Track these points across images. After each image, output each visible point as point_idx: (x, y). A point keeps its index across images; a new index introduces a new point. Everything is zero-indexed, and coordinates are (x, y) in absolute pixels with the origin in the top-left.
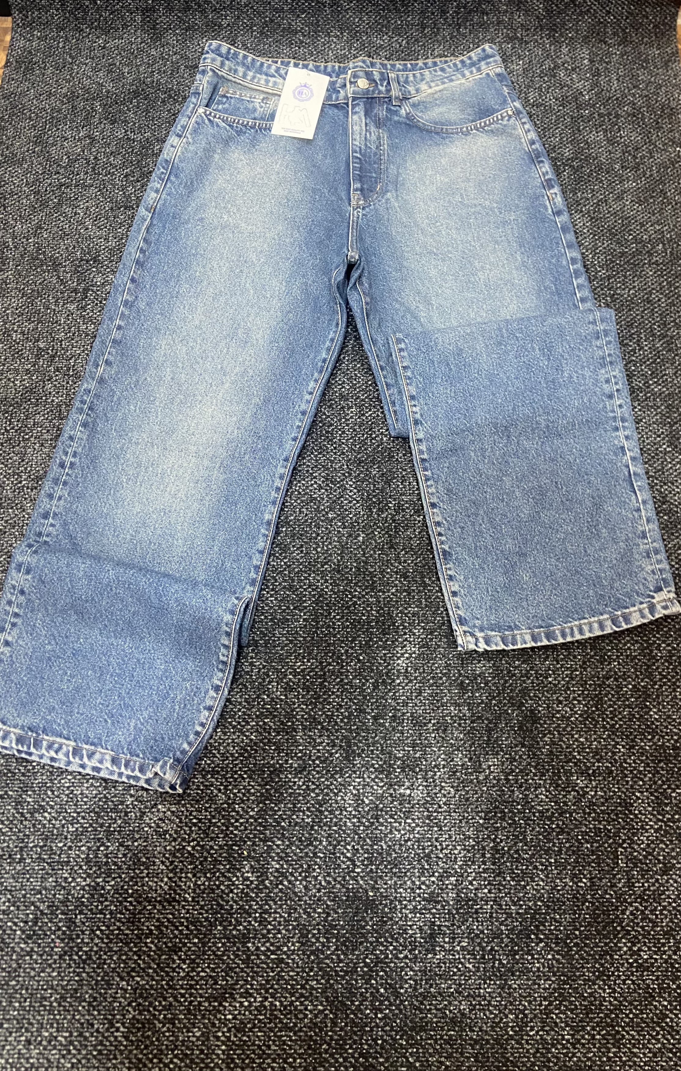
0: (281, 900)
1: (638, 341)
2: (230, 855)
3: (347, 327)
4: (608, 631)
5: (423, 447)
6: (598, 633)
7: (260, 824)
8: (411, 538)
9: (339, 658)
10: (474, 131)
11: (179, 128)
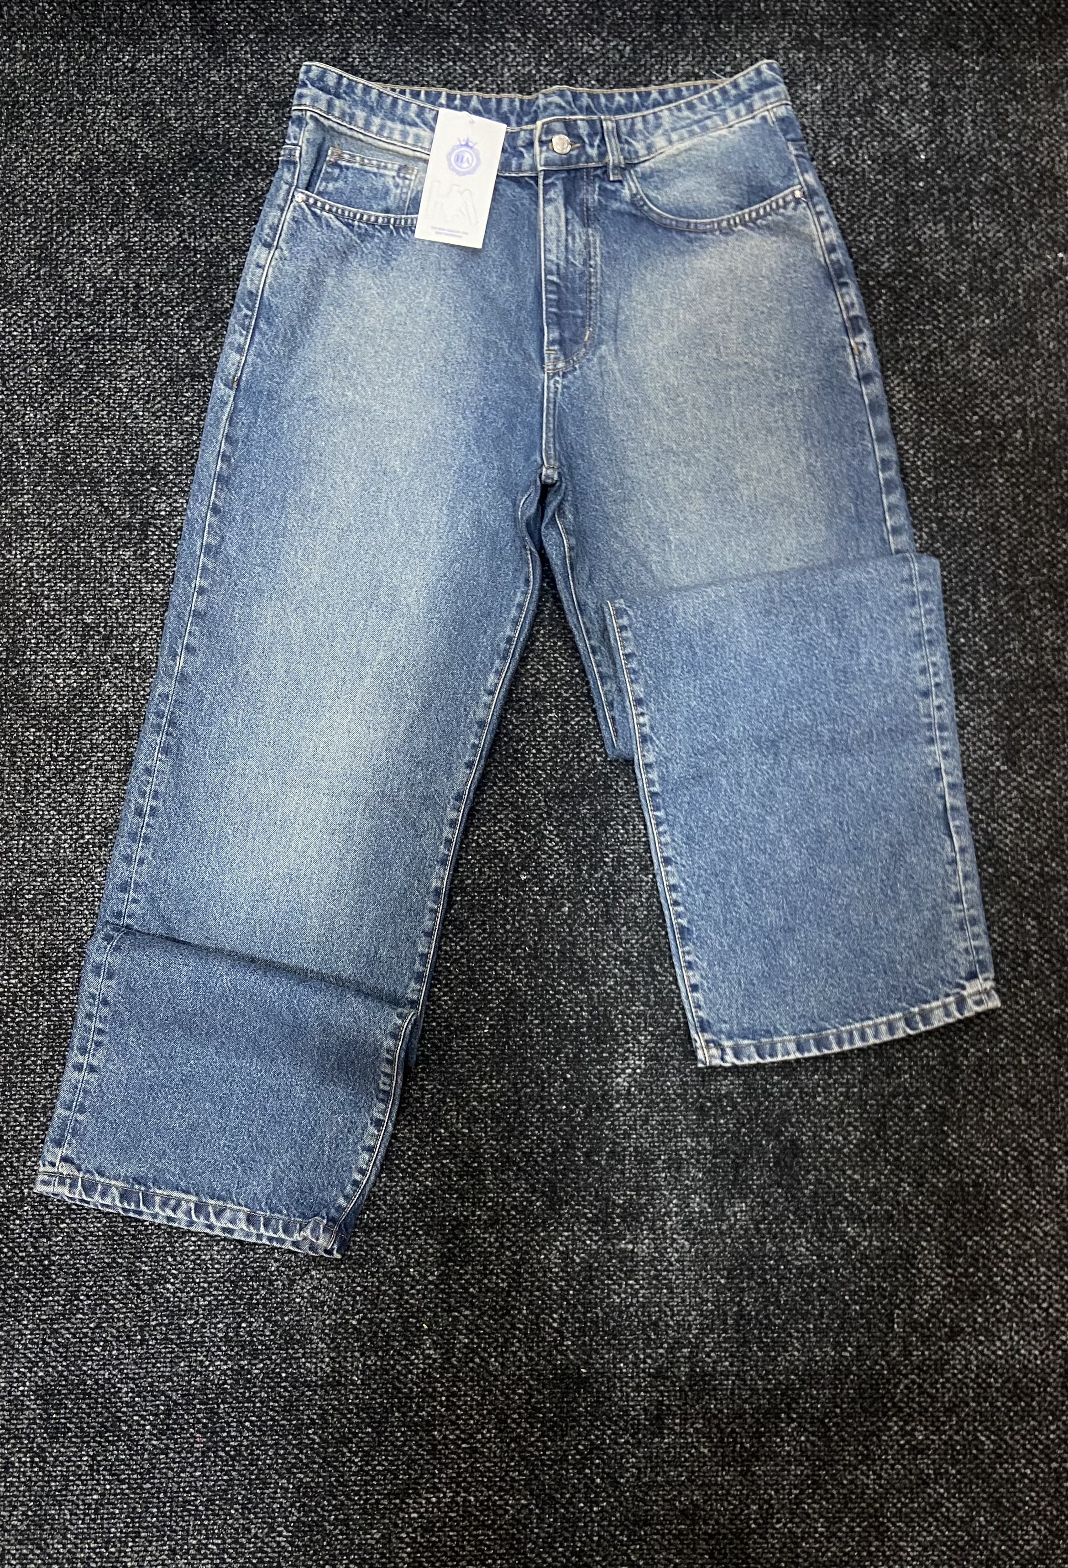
0: (472, 1380)
1: (974, 596)
2: (406, 1329)
3: (542, 580)
4: (900, 1035)
5: (654, 775)
6: (886, 1038)
7: (443, 1291)
8: (636, 907)
9: (538, 1077)
10: (740, 227)
11: (267, 231)
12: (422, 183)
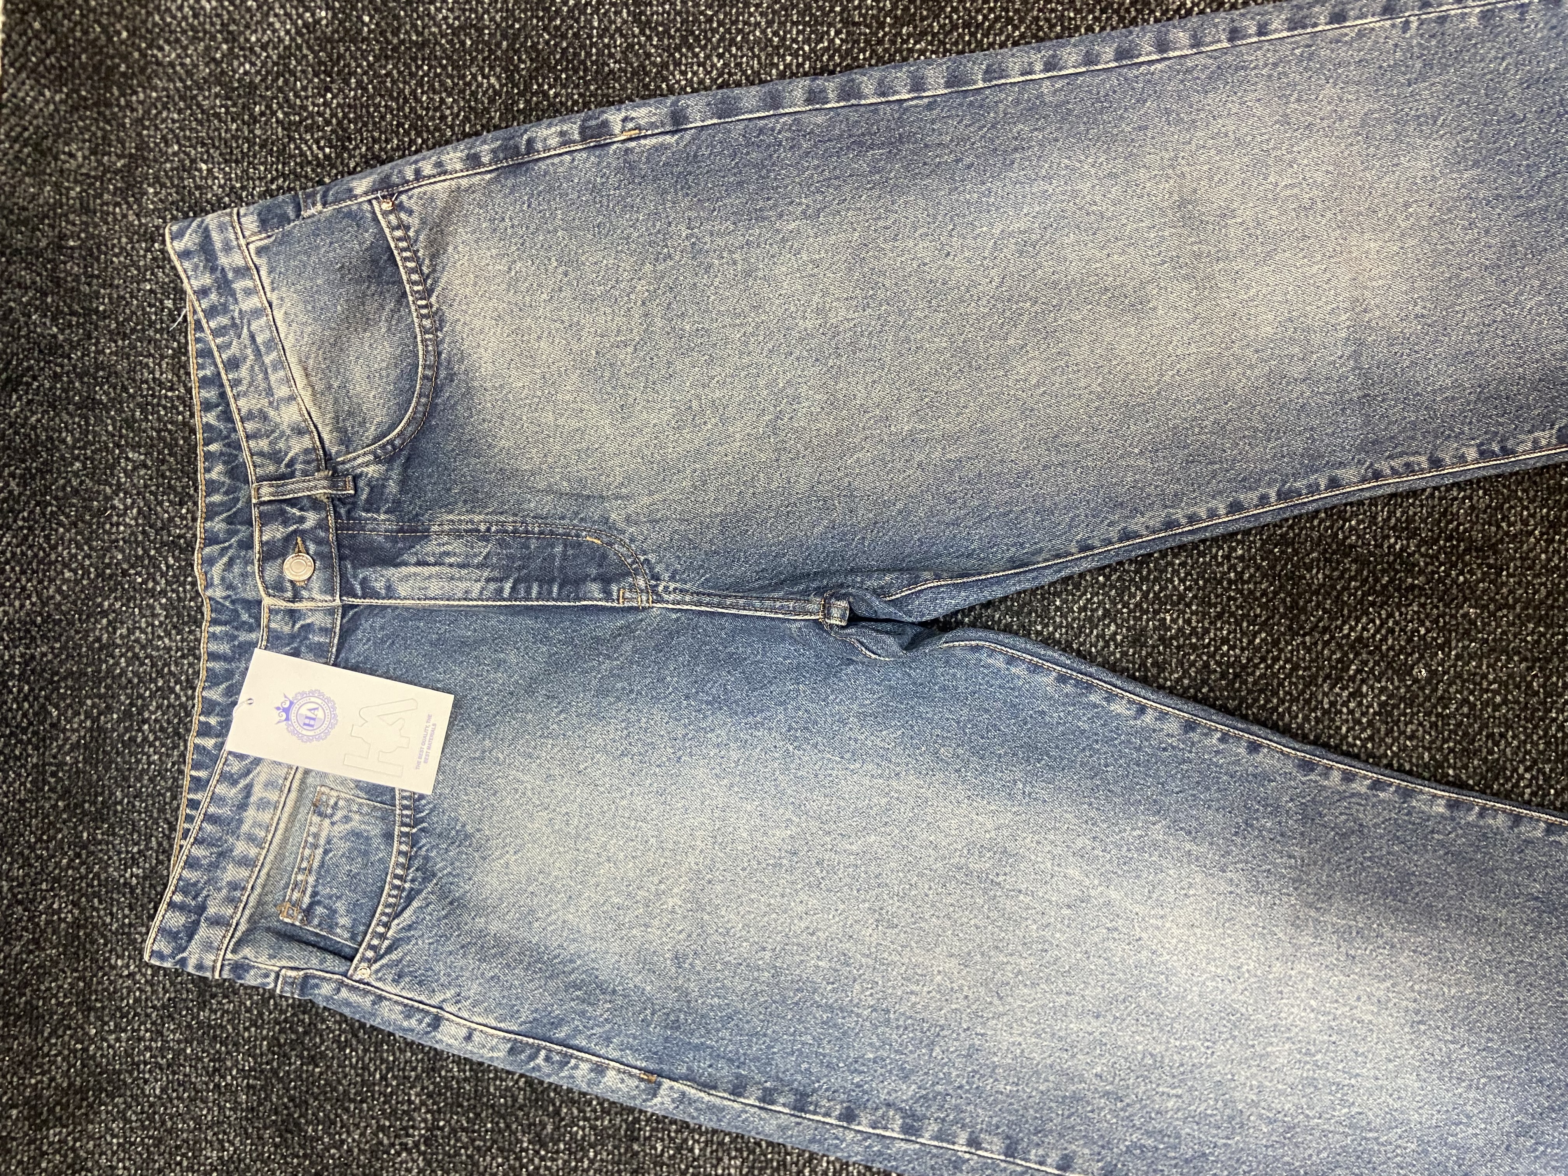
10: (433, 299)
11: (413, 1022)
12: (343, 782)
